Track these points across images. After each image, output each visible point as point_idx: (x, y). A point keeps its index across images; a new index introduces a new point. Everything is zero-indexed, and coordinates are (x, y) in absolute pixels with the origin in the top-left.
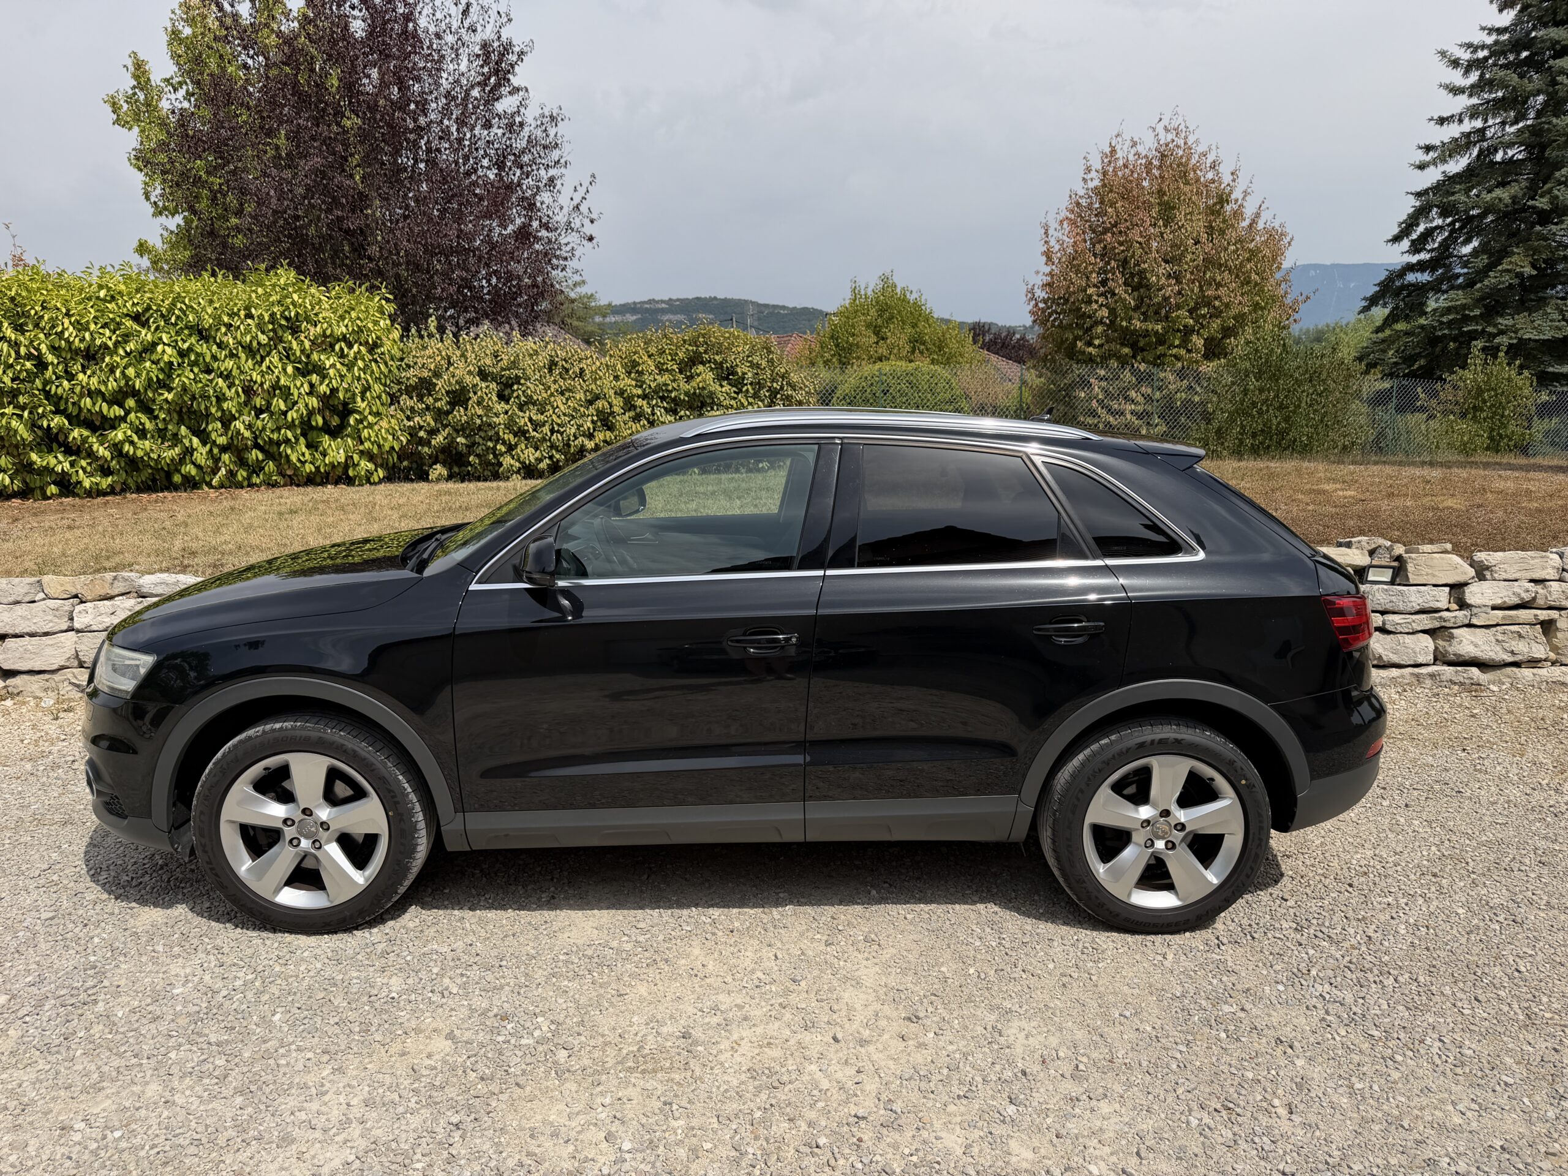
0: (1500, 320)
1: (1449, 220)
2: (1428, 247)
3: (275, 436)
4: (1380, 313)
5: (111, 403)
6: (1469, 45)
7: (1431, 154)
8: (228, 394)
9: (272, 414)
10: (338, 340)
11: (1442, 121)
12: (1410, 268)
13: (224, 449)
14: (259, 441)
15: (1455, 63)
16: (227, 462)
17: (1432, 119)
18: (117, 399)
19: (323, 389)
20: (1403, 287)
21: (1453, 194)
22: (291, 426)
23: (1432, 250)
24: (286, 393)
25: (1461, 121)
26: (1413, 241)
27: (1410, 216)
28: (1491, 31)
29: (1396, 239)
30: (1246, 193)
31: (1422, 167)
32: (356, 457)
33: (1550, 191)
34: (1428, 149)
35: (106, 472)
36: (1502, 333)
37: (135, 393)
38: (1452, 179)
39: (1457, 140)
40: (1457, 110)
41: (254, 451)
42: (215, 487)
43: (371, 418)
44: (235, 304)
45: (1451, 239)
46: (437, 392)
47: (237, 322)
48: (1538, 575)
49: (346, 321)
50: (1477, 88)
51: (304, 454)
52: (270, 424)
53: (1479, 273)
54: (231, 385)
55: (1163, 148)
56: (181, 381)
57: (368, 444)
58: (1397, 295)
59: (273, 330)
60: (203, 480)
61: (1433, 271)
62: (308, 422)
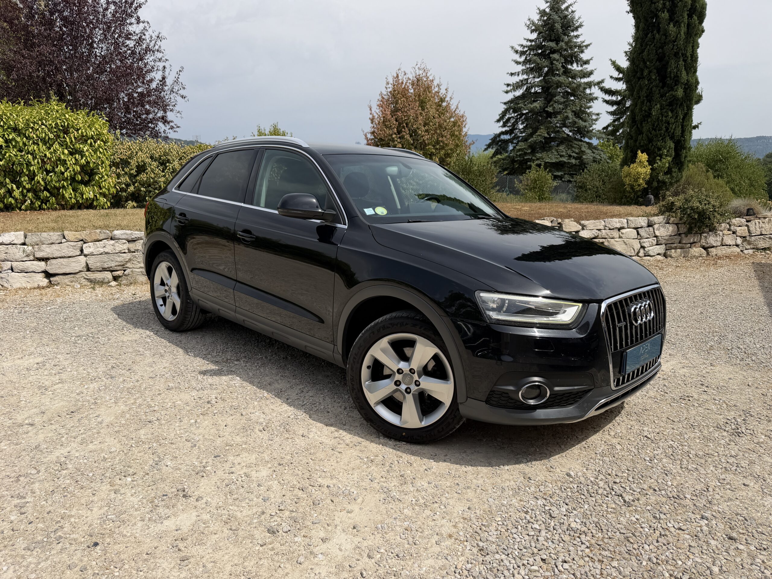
0: (537, 155)
1: (516, 115)
2: (508, 125)
3: (57, 185)
4: (491, 151)
6: (522, 45)
7: (509, 87)
8: (33, 163)
9: (55, 173)
10: (89, 139)
11: (512, 74)
12: (502, 133)
13: (28, 191)
14: (48, 187)
15: (516, 52)
16: (31, 197)
17: (508, 73)
19: (83, 161)
20: (500, 141)
21: (519, 104)
22: (66, 180)
23: (509, 126)
24: (64, 163)
25: (518, 75)
26: (504, 122)
27: (503, 112)
28: (528, 40)
29: (498, 121)
30: (451, 98)
31: (507, 92)
32: (98, 196)
33: (552, 105)
34: (508, 85)
36: (538, 159)
38: (517, 98)
39: (518, 82)
40: (517, 71)
41: (45, 192)
42: (24, 210)
43: (106, 177)
44: (35, 118)
45: (516, 122)
46: (131, 166)
47: (36, 127)
48: (599, 228)
49: (93, 129)
50: (525, 63)
51: (71, 194)
52: (55, 179)
53: (528, 136)
54: (34, 158)
55: (418, 77)
56: (10, 155)
57: (104, 190)
58: (497, 144)
59: (56, 132)
60: (17, 206)
61: (510, 134)
62: (74, 178)
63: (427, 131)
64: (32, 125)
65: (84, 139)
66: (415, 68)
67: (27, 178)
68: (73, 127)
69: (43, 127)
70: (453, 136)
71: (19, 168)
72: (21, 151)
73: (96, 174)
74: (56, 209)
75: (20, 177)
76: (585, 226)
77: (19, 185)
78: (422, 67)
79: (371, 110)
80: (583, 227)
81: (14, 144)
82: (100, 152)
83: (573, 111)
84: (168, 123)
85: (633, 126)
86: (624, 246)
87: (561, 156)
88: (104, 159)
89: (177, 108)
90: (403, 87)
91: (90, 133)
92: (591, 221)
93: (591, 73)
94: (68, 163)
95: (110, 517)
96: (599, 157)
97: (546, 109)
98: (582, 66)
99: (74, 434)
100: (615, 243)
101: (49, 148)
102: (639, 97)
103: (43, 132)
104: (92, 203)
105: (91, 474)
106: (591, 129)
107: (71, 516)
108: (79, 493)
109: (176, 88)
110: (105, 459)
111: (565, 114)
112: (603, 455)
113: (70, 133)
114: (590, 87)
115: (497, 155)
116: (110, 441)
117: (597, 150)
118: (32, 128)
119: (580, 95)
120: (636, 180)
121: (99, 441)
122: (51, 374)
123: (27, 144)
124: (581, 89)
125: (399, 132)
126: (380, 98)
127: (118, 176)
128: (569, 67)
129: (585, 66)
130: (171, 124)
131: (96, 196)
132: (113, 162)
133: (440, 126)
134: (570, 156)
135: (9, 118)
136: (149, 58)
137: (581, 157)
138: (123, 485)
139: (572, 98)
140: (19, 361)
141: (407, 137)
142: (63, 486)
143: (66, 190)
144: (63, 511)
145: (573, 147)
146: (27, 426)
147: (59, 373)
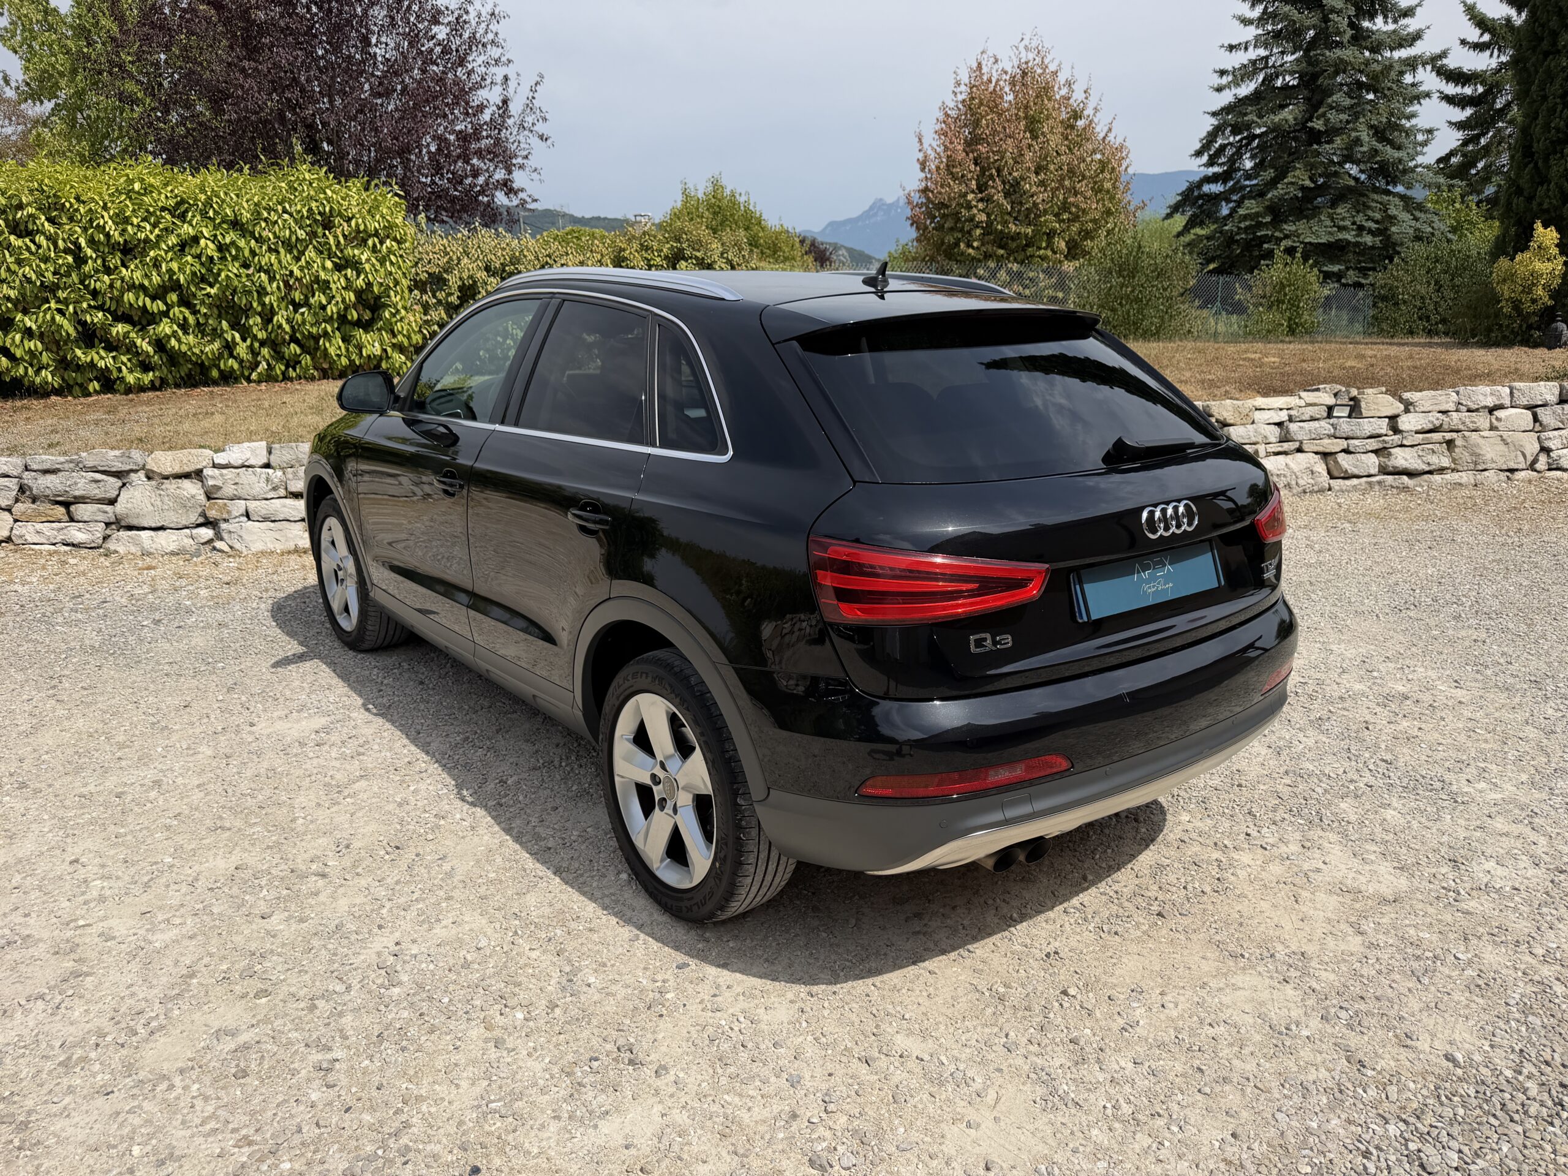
0: (1285, 226)
1: (1238, 138)
2: (1220, 161)
3: (314, 330)
4: (1179, 221)
5: (153, 298)
7: (1224, 77)
8: (269, 289)
9: (309, 306)
10: (370, 236)
11: (1231, 48)
12: (1208, 180)
13: (263, 343)
14: (298, 335)
16: (267, 356)
17: (1223, 46)
18: (159, 294)
19: (360, 283)
20: (1201, 197)
21: (1246, 114)
22: (329, 320)
23: (1223, 164)
24: (325, 286)
25: (1246, 49)
26: (1210, 156)
27: (1210, 134)
31: (1219, 89)
32: (389, 350)
33: (1324, 115)
34: (1222, 73)
35: (146, 367)
36: (1286, 237)
37: (176, 286)
38: (1241, 102)
39: (1245, 66)
40: (1243, 40)
41: (292, 345)
42: (255, 381)
43: (403, 312)
44: (270, 199)
45: (1238, 154)
46: (450, 288)
47: (274, 217)
48: (1444, 408)
49: (378, 217)
50: (1261, 20)
51: (340, 348)
52: (309, 318)
53: (1266, 185)
54: (272, 279)
55: (1024, 66)
56: (227, 276)
57: (400, 337)
58: (1194, 204)
59: (310, 226)
60: (242, 374)
61: (1225, 182)
62: (345, 316)
63: (1042, 183)
64: (265, 215)
65: (360, 238)
66: (1017, 48)
67: (258, 319)
68: (340, 214)
69: (286, 216)
70: (1100, 191)
71: (244, 301)
72: (246, 266)
73: (386, 306)
74: (312, 379)
75: (247, 317)
76: (1411, 404)
77: (246, 333)
78: (1034, 44)
79: (920, 141)
80: (1408, 406)
81: (234, 253)
82: (392, 263)
83: (1372, 127)
84: (516, 193)
85: (1526, 165)
86: (1502, 448)
87: (1341, 229)
88: (399, 275)
89: (531, 163)
90: (991, 89)
91: (372, 225)
92: (1424, 393)
93: (1417, 36)
94: (333, 286)
95: (493, 1105)
96: (1430, 229)
97: (1310, 124)
98: (1395, 21)
99: (402, 900)
100: (1481, 441)
101: (298, 259)
102: (1545, 98)
103: (287, 227)
104: (378, 366)
105: (446, 1000)
106: (1412, 164)
107: (419, 1099)
108: (429, 1044)
109: (530, 119)
110: (466, 965)
111: (1354, 134)
112: (1526, 1010)
113: (334, 226)
114: (1414, 69)
115: (1193, 227)
116: (474, 920)
117: (1425, 212)
118: (265, 220)
119: (1389, 89)
120: (1528, 289)
121: (451, 920)
122: (343, 757)
123: (257, 251)
124: (1393, 75)
125: (981, 188)
126: (942, 117)
127: (426, 309)
128: (1366, 24)
129: (1403, 22)
130: (521, 195)
131: (385, 351)
132: (415, 280)
133: (1071, 171)
134: (1361, 228)
135: (223, 201)
136: (476, 60)
137: (1386, 229)
138: (511, 1029)
139: (1371, 96)
140: (281, 722)
141: (999, 197)
142: (398, 1026)
143: (330, 341)
144: (404, 1086)
145: (1369, 207)
146: (315, 878)
147: (359, 754)
